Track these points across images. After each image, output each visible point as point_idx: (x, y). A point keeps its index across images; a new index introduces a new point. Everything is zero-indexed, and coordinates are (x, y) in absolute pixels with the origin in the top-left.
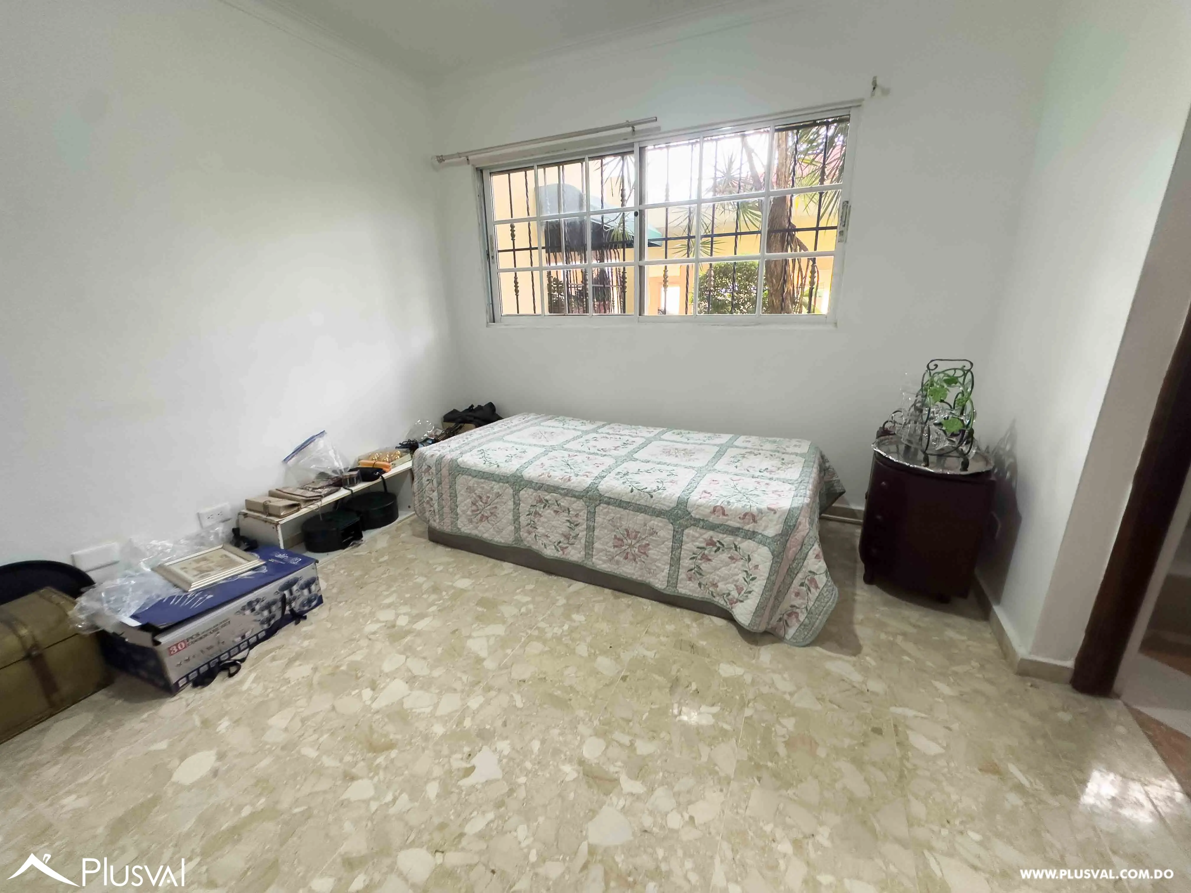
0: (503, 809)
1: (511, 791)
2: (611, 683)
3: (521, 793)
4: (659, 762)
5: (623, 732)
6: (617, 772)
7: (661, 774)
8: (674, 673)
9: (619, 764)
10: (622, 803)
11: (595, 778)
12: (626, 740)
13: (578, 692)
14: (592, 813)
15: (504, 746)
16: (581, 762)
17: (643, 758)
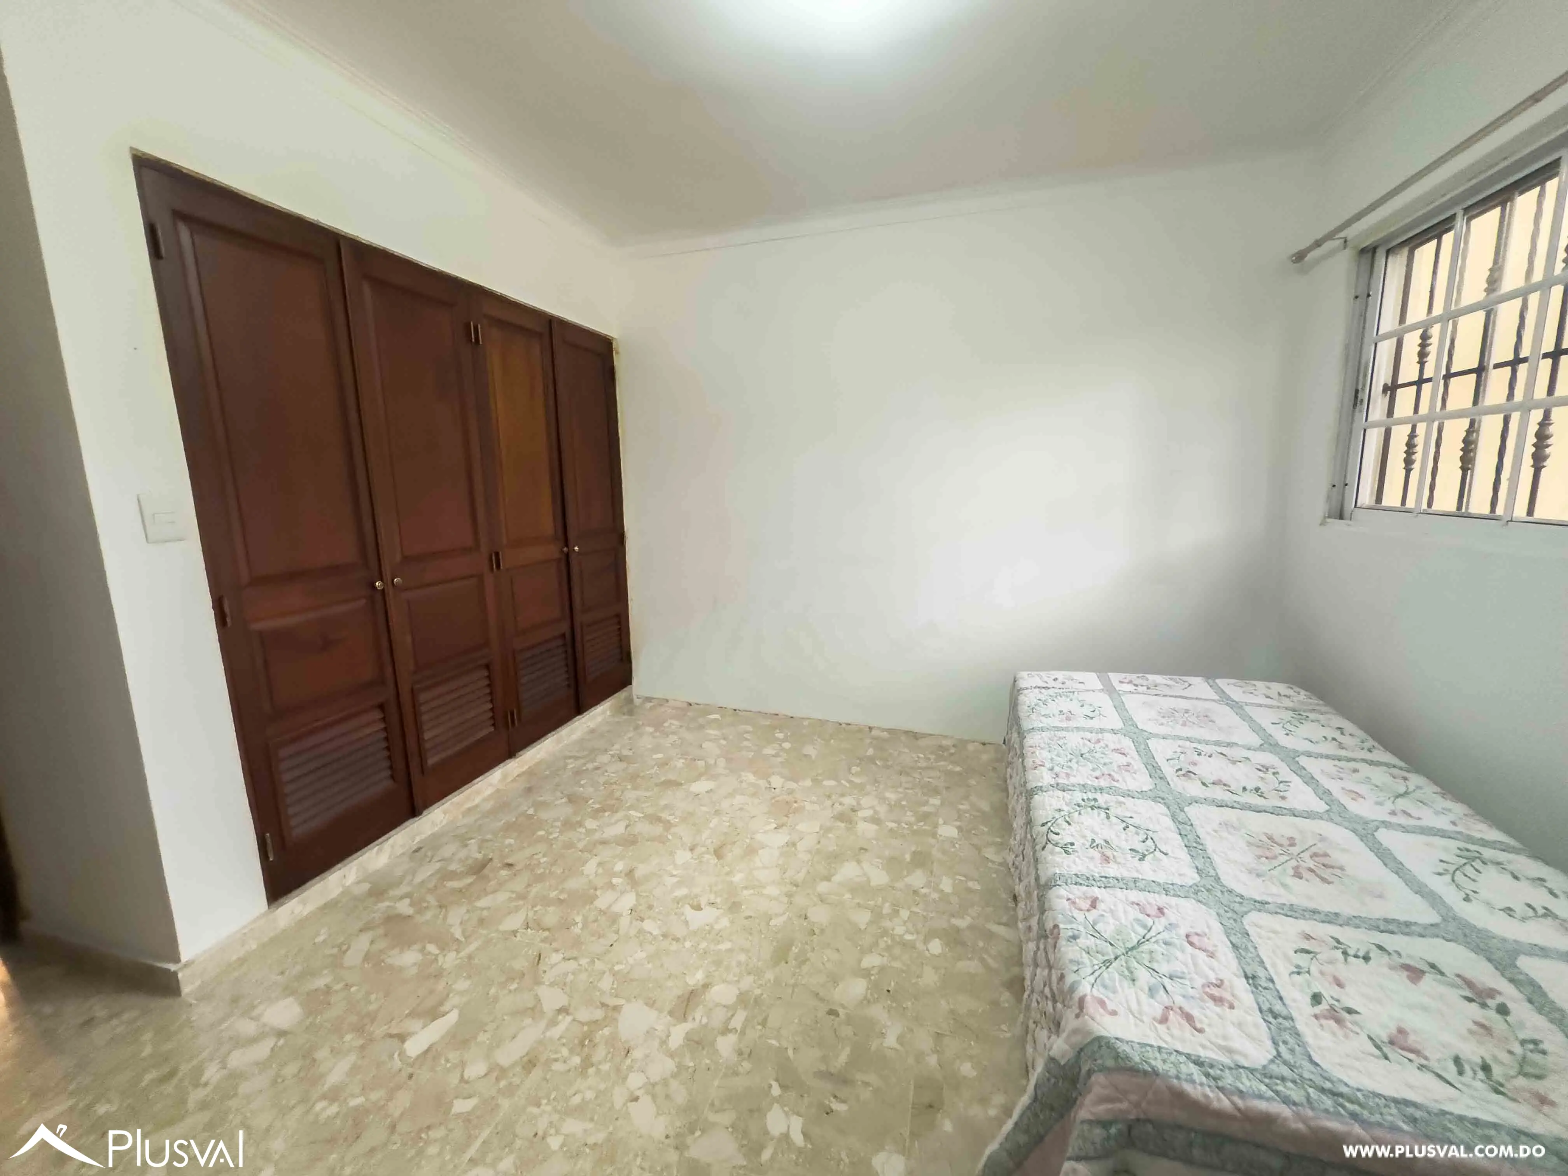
0: (662, 938)
1: (677, 940)
2: (822, 1000)
3: (674, 946)
4: (708, 1061)
5: (747, 1020)
6: (694, 1019)
7: (691, 1064)
8: (859, 1077)
9: (705, 1021)
10: (660, 1028)
11: (688, 1000)
12: (737, 1022)
13: (800, 967)
14: (651, 1004)
15: (725, 922)
16: (706, 986)
17: (713, 1043)
